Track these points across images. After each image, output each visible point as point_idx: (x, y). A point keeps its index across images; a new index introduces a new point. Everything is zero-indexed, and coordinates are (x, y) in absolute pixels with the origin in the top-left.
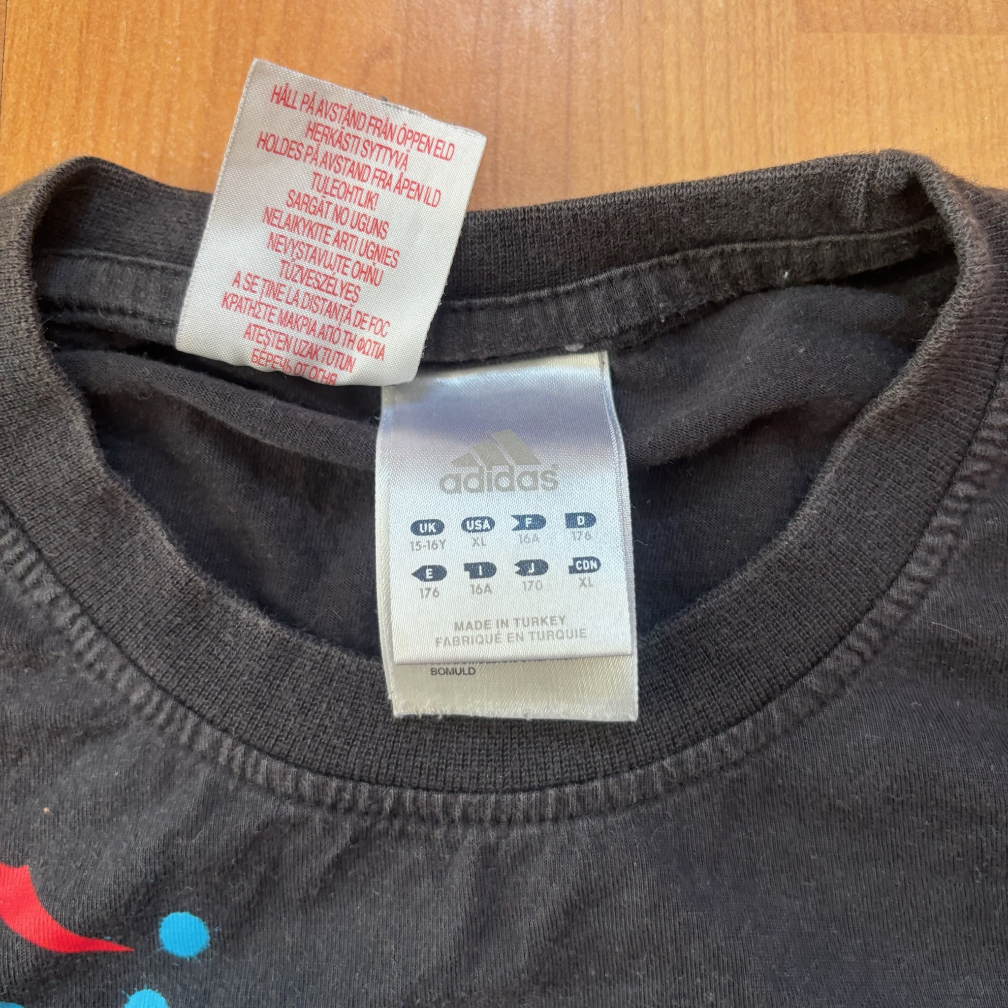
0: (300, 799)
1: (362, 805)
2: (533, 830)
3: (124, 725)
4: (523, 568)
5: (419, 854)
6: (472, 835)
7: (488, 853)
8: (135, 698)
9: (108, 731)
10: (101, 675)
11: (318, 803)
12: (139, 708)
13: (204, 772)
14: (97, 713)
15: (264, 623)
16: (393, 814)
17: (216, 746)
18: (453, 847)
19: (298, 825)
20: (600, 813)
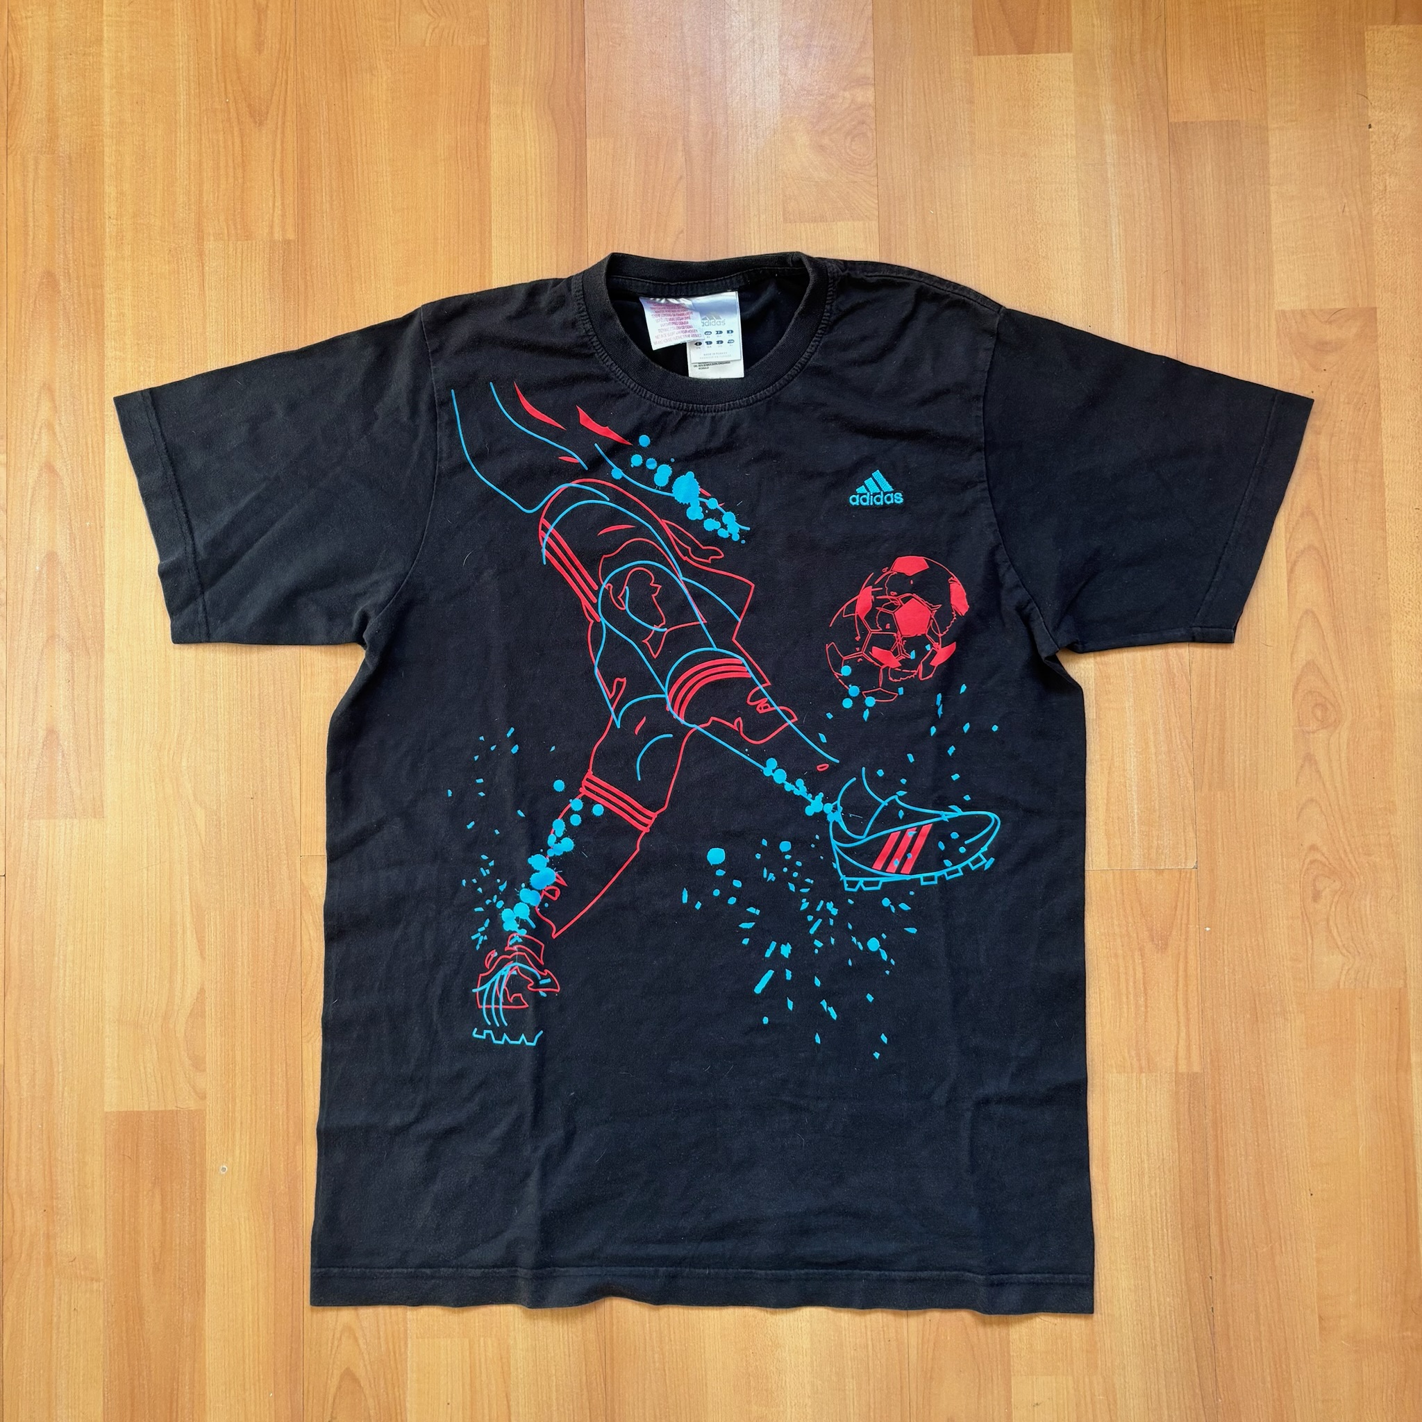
0: (671, 407)
1: (685, 407)
2: (723, 413)
3: (628, 393)
4: (718, 342)
5: (698, 420)
6: (710, 414)
7: (713, 418)
8: (632, 386)
9: (624, 395)
10: (623, 382)
11: (674, 408)
12: (632, 389)
13: (648, 402)
14: (623, 390)
15: (661, 368)
16: (691, 411)
17: (651, 396)
18: (705, 418)
19: (671, 413)
20: (738, 408)
